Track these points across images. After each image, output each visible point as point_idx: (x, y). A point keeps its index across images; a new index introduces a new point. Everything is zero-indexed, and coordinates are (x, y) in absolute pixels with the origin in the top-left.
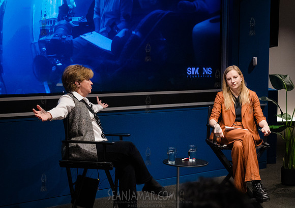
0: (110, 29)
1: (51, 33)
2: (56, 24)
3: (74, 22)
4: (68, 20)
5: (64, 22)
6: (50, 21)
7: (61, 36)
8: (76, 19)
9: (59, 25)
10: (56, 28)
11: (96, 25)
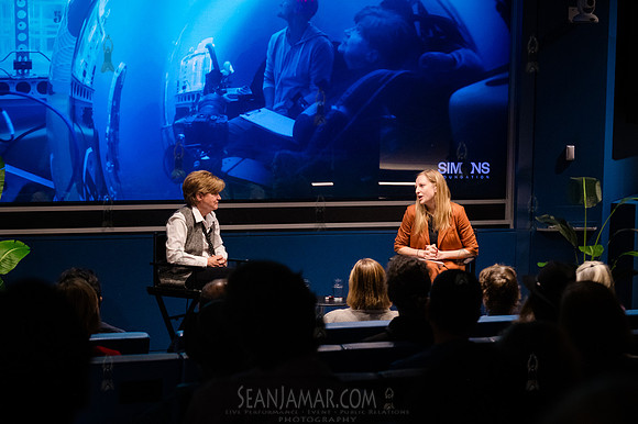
0: (292, 104)
1: (194, 113)
2: (201, 99)
3: (230, 96)
4: (221, 93)
5: (214, 95)
6: (191, 95)
7: (210, 116)
8: (234, 91)
9: (206, 100)
10: (201, 105)
11: (268, 97)
